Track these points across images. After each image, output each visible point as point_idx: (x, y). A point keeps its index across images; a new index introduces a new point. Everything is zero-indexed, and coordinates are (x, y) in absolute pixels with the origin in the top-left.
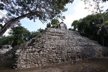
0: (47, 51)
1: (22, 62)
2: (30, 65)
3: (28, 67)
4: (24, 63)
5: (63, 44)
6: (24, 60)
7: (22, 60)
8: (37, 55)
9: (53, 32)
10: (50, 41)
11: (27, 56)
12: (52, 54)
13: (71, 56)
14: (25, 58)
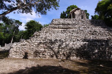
0: (34, 45)
1: (13, 53)
2: (19, 56)
3: (17, 57)
4: (14, 54)
5: (62, 38)
6: (15, 51)
7: (13, 52)
8: (25, 49)
9: (58, 24)
10: (45, 35)
11: (17, 49)
12: (39, 48)
13: (63, 53)
14: (15, 50)
